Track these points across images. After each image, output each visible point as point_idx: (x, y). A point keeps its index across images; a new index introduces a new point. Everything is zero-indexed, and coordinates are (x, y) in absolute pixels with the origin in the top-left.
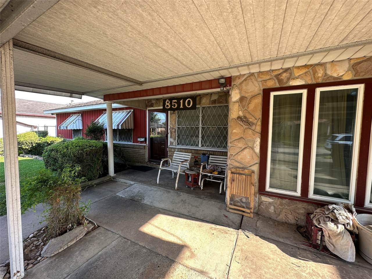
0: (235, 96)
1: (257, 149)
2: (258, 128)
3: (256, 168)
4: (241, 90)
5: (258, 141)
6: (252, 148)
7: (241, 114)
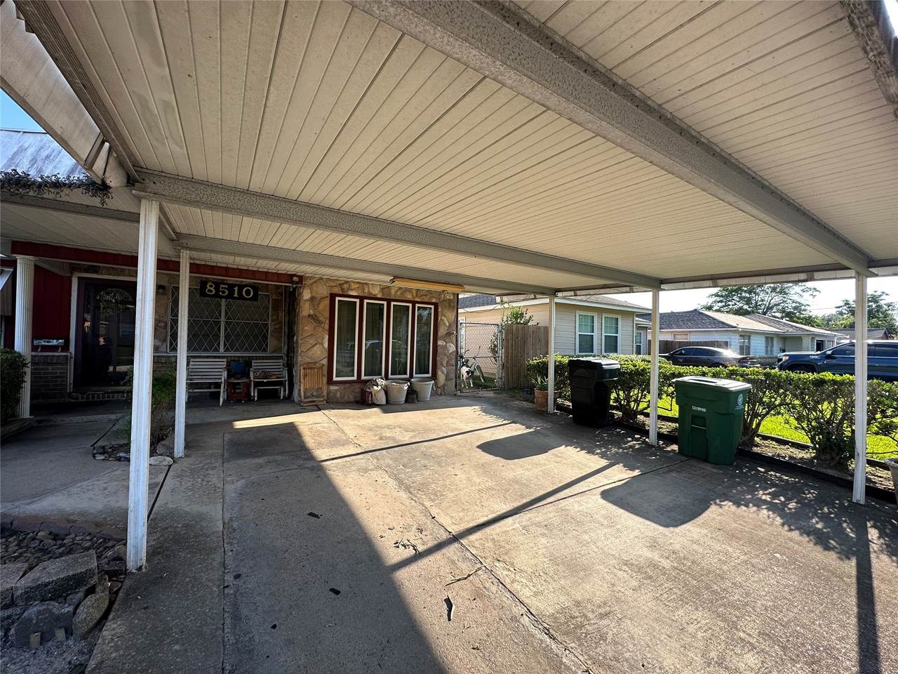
0: (306, 295)
1: (326, 345)
2: (327, 327)
3: (325, 362)
4: (311, 290)
5: (327, 337)
6: (322, 344)
7: (312, 312)
